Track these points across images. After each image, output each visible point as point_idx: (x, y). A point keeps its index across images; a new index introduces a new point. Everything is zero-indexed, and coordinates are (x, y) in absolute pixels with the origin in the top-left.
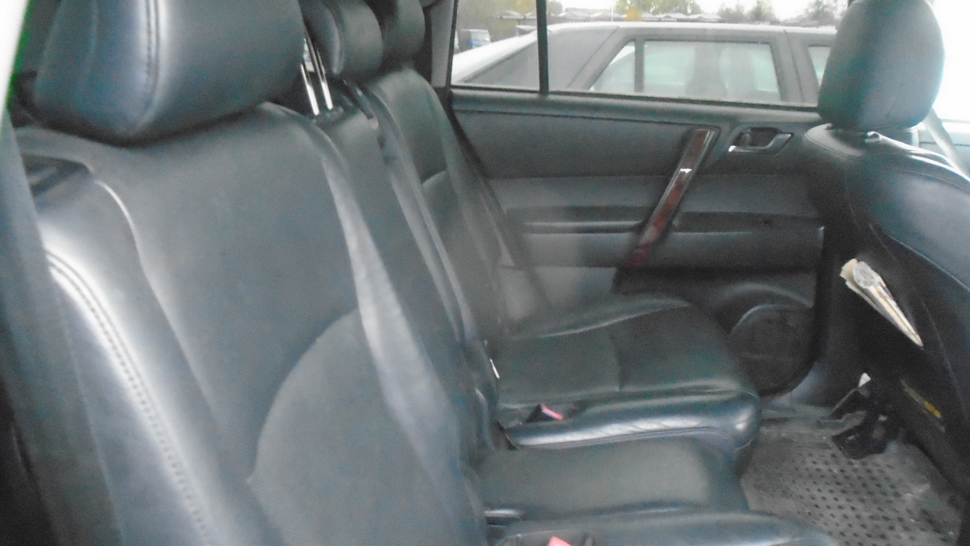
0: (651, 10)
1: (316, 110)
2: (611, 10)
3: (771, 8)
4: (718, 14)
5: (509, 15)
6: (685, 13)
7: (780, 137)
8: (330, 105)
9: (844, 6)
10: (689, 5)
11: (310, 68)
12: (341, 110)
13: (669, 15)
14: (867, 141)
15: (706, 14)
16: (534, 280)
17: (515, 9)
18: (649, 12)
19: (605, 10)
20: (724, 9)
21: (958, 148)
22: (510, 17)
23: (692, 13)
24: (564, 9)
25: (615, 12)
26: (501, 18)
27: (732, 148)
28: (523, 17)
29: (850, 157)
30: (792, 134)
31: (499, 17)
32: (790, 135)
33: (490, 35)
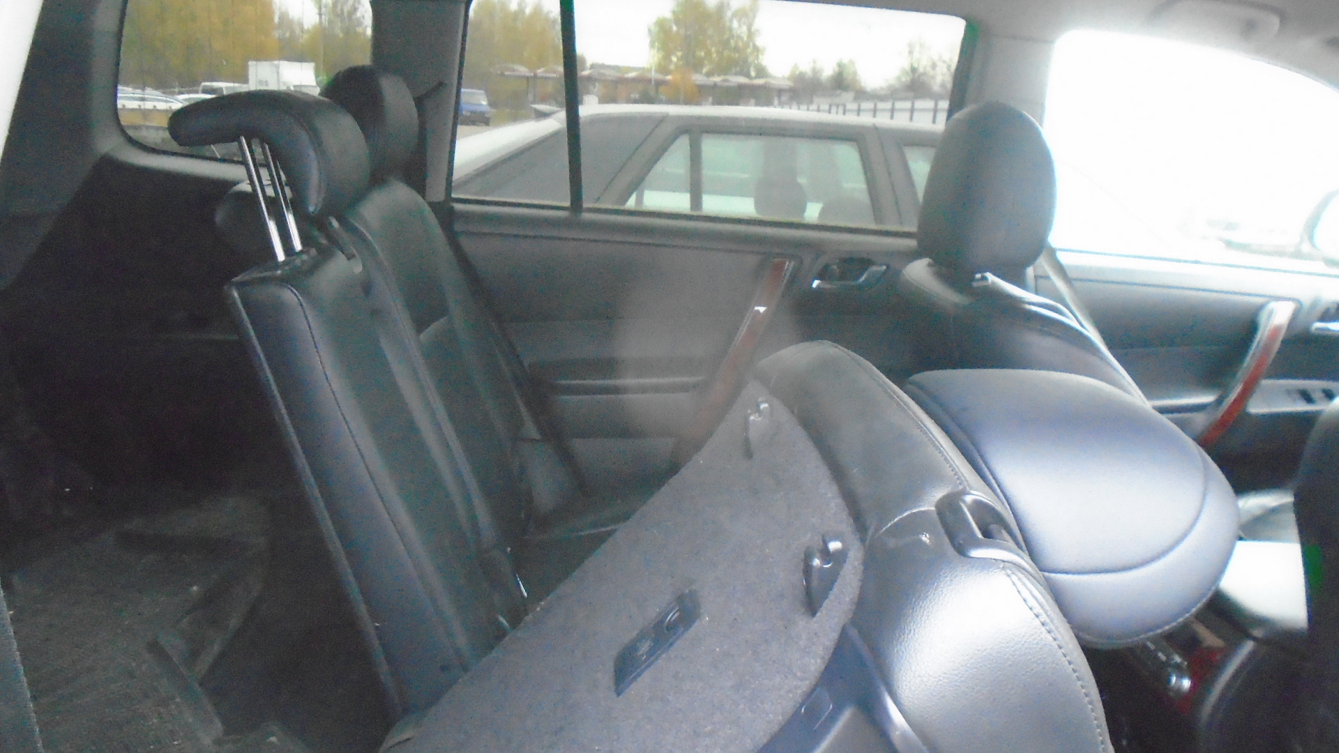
0: (705, 70)
1: (281, 256)
2: (651, 68)
3: (855, 73)
4: (789, 79)
5: (514, 70)
6: (748, 75)
7: (874, 268)
8: (297, 245)
9: (943, 75)
10: (753, 66)
11: (270, 192)
12: (313, 251)
13: (728, 77)
14: (975, 284)
15: (775, 78)
16: (566, 457)
17: (522, 63)
18: (701, 73)
19: (643, 69)
20: (797, 73)
21: (1077, 284)
22: (516, 73)
23: (756, 78)
24: (588, 64)
25: (657, 71)
26: (502, 74)
27: (816, 283)
28: (532, 74)
29: (956, 305)
30: (888, 267)
31: (499, 72)
32: (885, 267)
33: (487, 96)
